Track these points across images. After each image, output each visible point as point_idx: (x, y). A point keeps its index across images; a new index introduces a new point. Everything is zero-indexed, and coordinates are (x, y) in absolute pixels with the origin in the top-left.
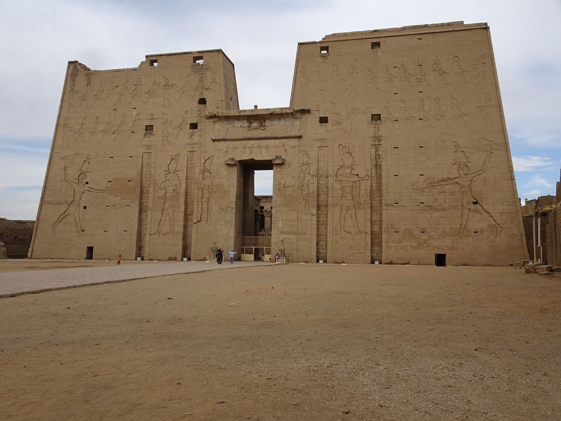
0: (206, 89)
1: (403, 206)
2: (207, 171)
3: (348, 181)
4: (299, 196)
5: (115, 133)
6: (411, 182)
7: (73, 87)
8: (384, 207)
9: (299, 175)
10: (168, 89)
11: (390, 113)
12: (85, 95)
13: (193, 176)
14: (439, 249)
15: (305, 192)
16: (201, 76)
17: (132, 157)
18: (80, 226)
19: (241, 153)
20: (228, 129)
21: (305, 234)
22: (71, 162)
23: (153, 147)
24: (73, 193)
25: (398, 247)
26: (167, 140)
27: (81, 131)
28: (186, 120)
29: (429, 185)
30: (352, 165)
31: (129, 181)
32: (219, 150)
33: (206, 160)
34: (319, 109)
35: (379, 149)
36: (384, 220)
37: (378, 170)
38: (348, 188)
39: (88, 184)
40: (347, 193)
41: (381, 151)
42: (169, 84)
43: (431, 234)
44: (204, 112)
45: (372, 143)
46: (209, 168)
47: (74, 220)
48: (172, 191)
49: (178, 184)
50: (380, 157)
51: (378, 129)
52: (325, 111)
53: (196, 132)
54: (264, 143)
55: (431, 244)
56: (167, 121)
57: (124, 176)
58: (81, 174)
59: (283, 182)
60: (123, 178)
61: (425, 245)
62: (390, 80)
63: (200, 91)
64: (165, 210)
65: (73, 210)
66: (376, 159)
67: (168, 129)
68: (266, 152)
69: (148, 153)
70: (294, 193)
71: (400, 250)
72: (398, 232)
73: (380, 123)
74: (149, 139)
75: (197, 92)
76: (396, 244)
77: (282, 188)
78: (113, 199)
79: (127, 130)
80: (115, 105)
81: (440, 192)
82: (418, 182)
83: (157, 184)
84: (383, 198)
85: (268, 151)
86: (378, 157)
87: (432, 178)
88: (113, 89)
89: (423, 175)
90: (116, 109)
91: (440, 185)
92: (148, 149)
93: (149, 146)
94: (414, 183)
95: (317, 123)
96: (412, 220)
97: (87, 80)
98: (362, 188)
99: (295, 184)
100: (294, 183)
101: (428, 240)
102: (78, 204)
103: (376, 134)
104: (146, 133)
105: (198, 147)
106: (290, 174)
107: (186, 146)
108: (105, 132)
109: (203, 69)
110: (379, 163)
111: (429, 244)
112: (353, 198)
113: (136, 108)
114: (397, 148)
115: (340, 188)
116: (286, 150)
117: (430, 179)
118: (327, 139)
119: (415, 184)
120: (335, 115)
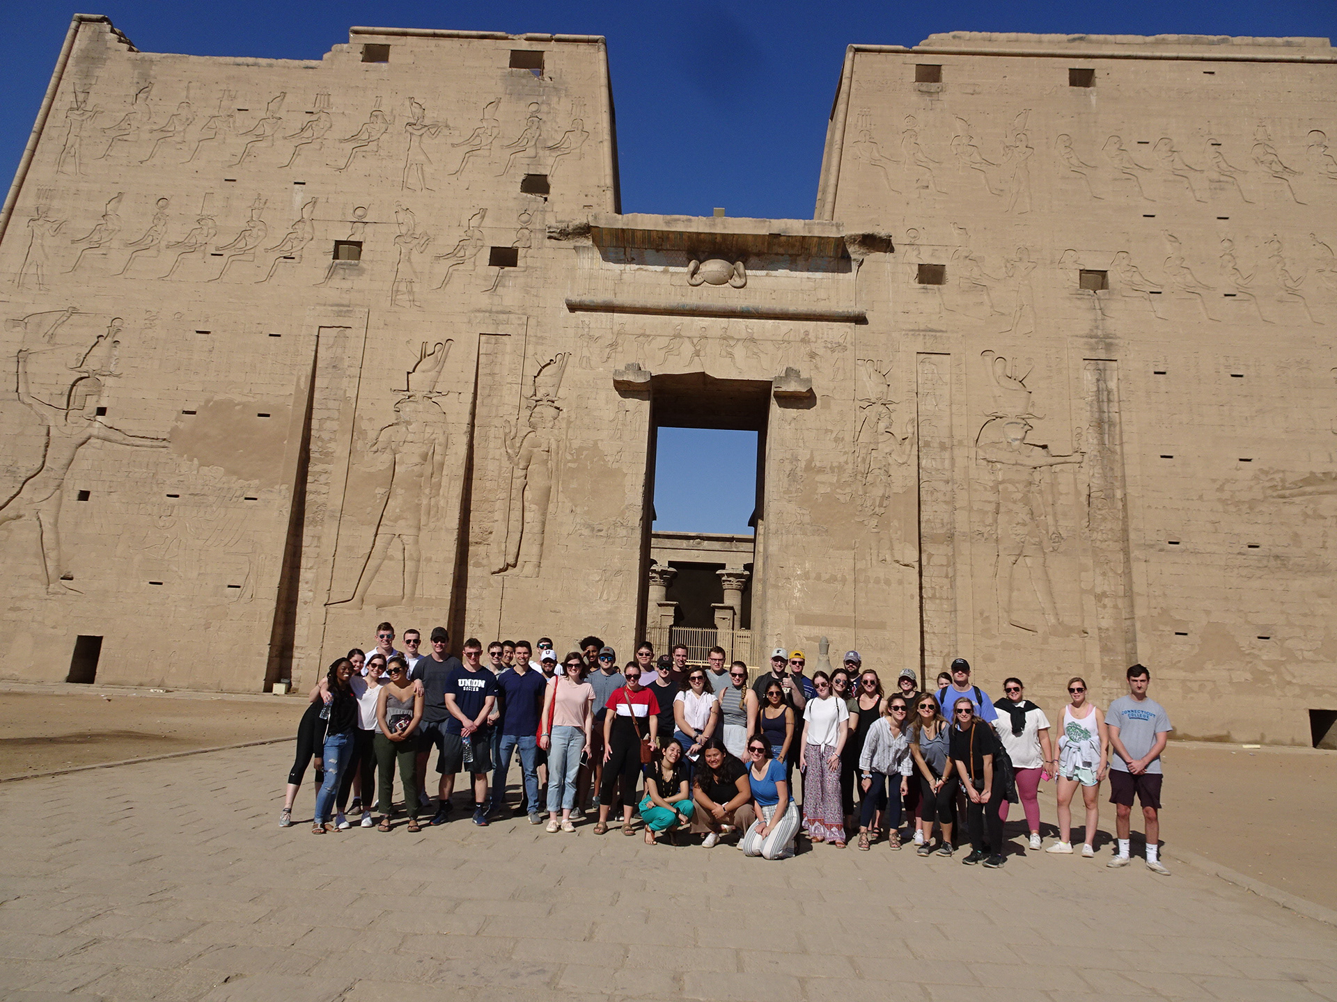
0: (550, 148)
1: (1195, 553)
2: (544, 402)
3: (1016, 464)
4: (859, 502)
5: (222, 255)
6: (1214, 481)
7: (81, 97)
8: (1135, 553)
9: (857, 434)
10: (421, 136)
11: (1135, 269)
12: (124, 125)
13: (494, 415)
14: (1319, 694)
15: (878, 492)
16: (534, 108)
17: (279, 336)
18: (58, 560)
19: (664, 351)
20: (621, 275)
21: (882, 626)
22: (47, 338)
23: (357, 309)
24: (44, 441)
25: (1189, 684)
26: (411, 292)
27: (96, 238)
28: (477, 235)
29: (1269, 492)
30: (1027, 416)
31: (260, 415)
32: (591, 337)
33: (544, 367)
34: (917, 242)
35: (1108, 372)
36: (1139, 594)
37: (1107, 436)
38: (1017, 485)
39: (104, 415)
40: (1015, 502)
41: (1115, 380)
42: (427, 122)
43: (1290, 643)
44: (540, 216)
45: (1088, 355)
46: (551, 391)
47: (36, 535)
48: (417, 459)
49: (442, 439)
50: (1111, 397)
51: (1102, 313)
52: (936, 248)
53: (512, 274)
54: (740, 326)
55: (1294, 677)
56: (410, 232)
57: (245, 399)
58: (82, 378)
59: (804, 455)
60: (238, 404)
61: (1273, 678)
62: (1130, 176)
63: (531, 152)
64: (387, 522)
65: (36, 500)
66: (1098, 402)
67: (415, 256)
68: (748, 357)
69: (339, 329)
70: (842, 492)
71: (1196, 692)
72: (1186, 634)
73: (1107, 297)
74: (346, 285)
75: (521, 154)
76: (1184, 674)
77: (800, 474)
78: (195, 472)
79: (266, 250)
80: (230, 166)
81: (1306, 515)
82: (1236, 481)
83: (364, 433)
84: (1132, 525)
85: (755, 354)
86: (1103, 396)
87: (1278, 471)
88: (229, 116)
89: (1250, 460)
90: (235, 180)
91: (1304, 494)
92: (339, 314)
93: (342, 305)
94: (1224, 484)
95: (912, 281)
96: (1226, 599)
97: (135, 80)
98: (1063, 488)
99: (846, 463)
100: (842, 459)
101: (1283, 663)
102: (57, 483)
103: (1097, 327)
104: (337, 265)
105: (518, 323)
106: (827, 431)
107: (476, 317)
108: (186, 247)
109: (544, 90)
110: (1109, 417)
111: (1288, 678)
112: (1032, 519)
113: (304, 184)
114: (1164, 373)
115: (991, 484)
116: (813, 355)
117: (1274, 473)
118: (946, 332)
119: (1226, 487)
120: (967, 261)
